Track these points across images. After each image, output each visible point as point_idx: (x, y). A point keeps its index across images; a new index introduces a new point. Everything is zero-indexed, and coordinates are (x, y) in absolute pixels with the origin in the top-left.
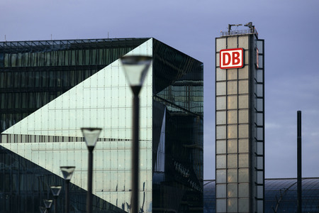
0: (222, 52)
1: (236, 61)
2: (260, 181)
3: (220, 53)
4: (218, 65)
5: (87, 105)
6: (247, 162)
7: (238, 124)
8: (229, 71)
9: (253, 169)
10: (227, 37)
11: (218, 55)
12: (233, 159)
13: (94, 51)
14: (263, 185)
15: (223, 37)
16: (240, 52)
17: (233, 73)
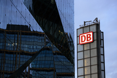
1: (89, 39)
4: (78, 43)
8: (85, 45)
10: (83, 28)
11: (78, 38)
15: (81, 28)
16: (91, 34)
17: (87, 46)
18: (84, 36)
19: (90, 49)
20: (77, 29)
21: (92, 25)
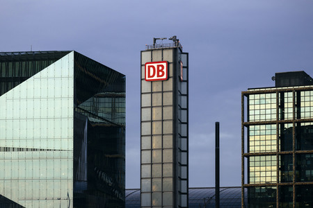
2: (184, 190)
5: (10, 116)
6: (171, 171)
7: (163, 135)
9: (177, 178)
12: (157, 168)
13: (17, 64)
14: (187, 194)
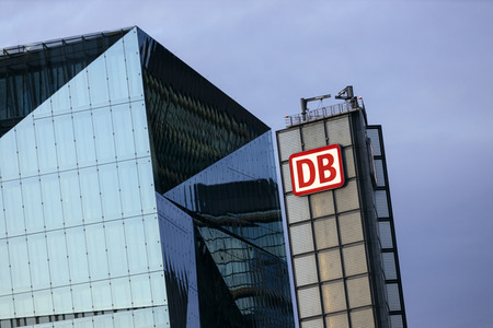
0: (294, 160)
1: (327, 174)
3: (290, 161)
4: (289, 188)
8: (314, 198)
10: (300, 126)
11: (286, 167)
15: (292, 127)
16: (334, 152)
17: (323, 202)
18: (309, 162)
19: (337, 215)
20: (277, 133)
21: (333, 117)
